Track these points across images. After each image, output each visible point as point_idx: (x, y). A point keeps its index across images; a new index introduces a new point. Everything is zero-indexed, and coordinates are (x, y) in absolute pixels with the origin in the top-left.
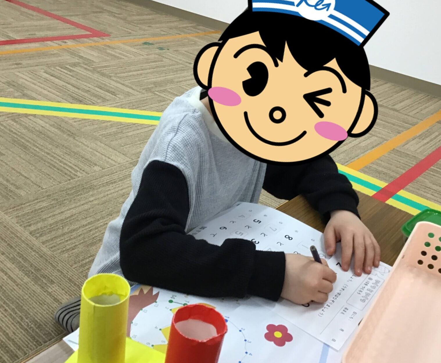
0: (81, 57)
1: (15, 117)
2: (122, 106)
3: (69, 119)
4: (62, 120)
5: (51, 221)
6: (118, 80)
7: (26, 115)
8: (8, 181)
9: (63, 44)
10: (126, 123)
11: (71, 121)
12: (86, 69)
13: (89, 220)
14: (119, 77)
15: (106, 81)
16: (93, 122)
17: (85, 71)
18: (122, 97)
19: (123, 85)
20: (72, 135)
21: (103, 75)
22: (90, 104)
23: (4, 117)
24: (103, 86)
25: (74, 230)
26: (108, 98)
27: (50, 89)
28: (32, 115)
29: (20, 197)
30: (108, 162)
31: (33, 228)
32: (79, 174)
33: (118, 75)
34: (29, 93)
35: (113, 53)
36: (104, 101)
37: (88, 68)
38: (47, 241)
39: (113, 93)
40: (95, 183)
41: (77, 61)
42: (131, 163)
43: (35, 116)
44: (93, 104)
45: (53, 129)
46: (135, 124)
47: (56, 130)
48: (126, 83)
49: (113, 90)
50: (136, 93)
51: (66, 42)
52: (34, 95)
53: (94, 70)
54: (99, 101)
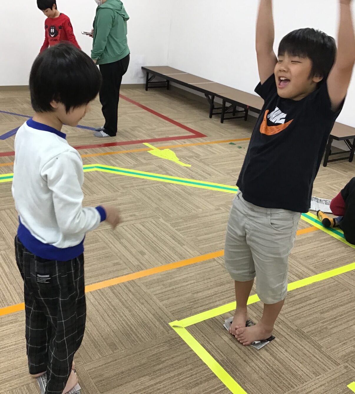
0: (194, 152)
1: (165, 184)
2: (214, 182)
3: (188, 186)
4: (185, 187)
5: (183, 227)
6: (213, 167)
7: (169, 184)
8: (165, 210)
9: (184, 144)
10: (215, 191)
11: (189, 188)
12: (196, 160)
13: (197, 228)
14: (213, 166)
15: (207, 168)
16: (199, 189)
17: (195, 161)
18: (214, 177)
19: (216, 170)
20: (190, 194)
21: (205, 163)
22: (198, 180)
23: (160, 184)
24: (204, 170)
25: (191, 231)
26: (207, 177)
27: (179, 171)
28: (171, 183)
29: (170, 217)
30: (205, 208)
31: (176, 228)
32: (193, 211)
33: (213, 164)
34: (169, 172)
35: (211, 150)
36: (205, 179)
37: (197, 159)
38: (182, 233)
39: (210, 175)
40: (199, 215)
41: (192, 155)
42: (215, 209)
43: (173, 184)
44: (199, 180)
45: (181, 191)
46: (219, 191)
47: (183, 192)
48: (217, 169)
49: (210, 173)
50: (221, 175)
51: (185, 142)
52: (172, 174)
53: (201, 161)
54: (202, 178)
